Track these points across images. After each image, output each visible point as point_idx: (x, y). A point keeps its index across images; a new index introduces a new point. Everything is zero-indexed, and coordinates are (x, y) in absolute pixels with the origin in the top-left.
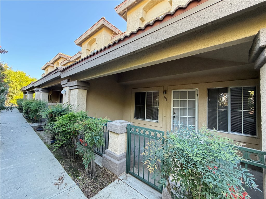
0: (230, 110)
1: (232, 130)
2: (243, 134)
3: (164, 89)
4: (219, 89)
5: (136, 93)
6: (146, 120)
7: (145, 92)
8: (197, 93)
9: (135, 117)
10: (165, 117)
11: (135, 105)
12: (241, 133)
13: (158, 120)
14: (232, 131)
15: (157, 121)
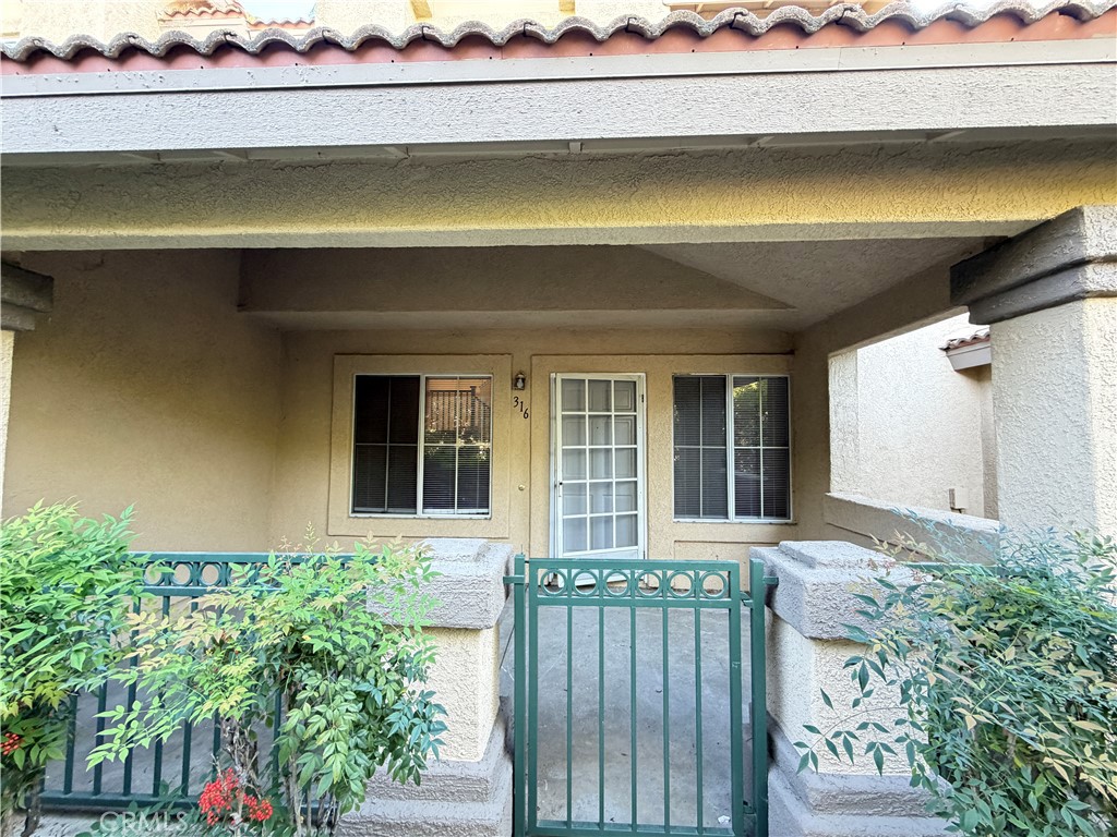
0: (734, 447)
1: (740, 511)
2: (763, 520)
3: (516, 369)
4: (705, 378)
5: (360, 379)
6: (426, 516)
7: (418, 378)
8: (641, 389)
9: (354, 506)
10: (521, 489)
11: (356, 440)
12: (758, 514)
13: (488, 507)
14: (738, 513)
15: (485, 510)
